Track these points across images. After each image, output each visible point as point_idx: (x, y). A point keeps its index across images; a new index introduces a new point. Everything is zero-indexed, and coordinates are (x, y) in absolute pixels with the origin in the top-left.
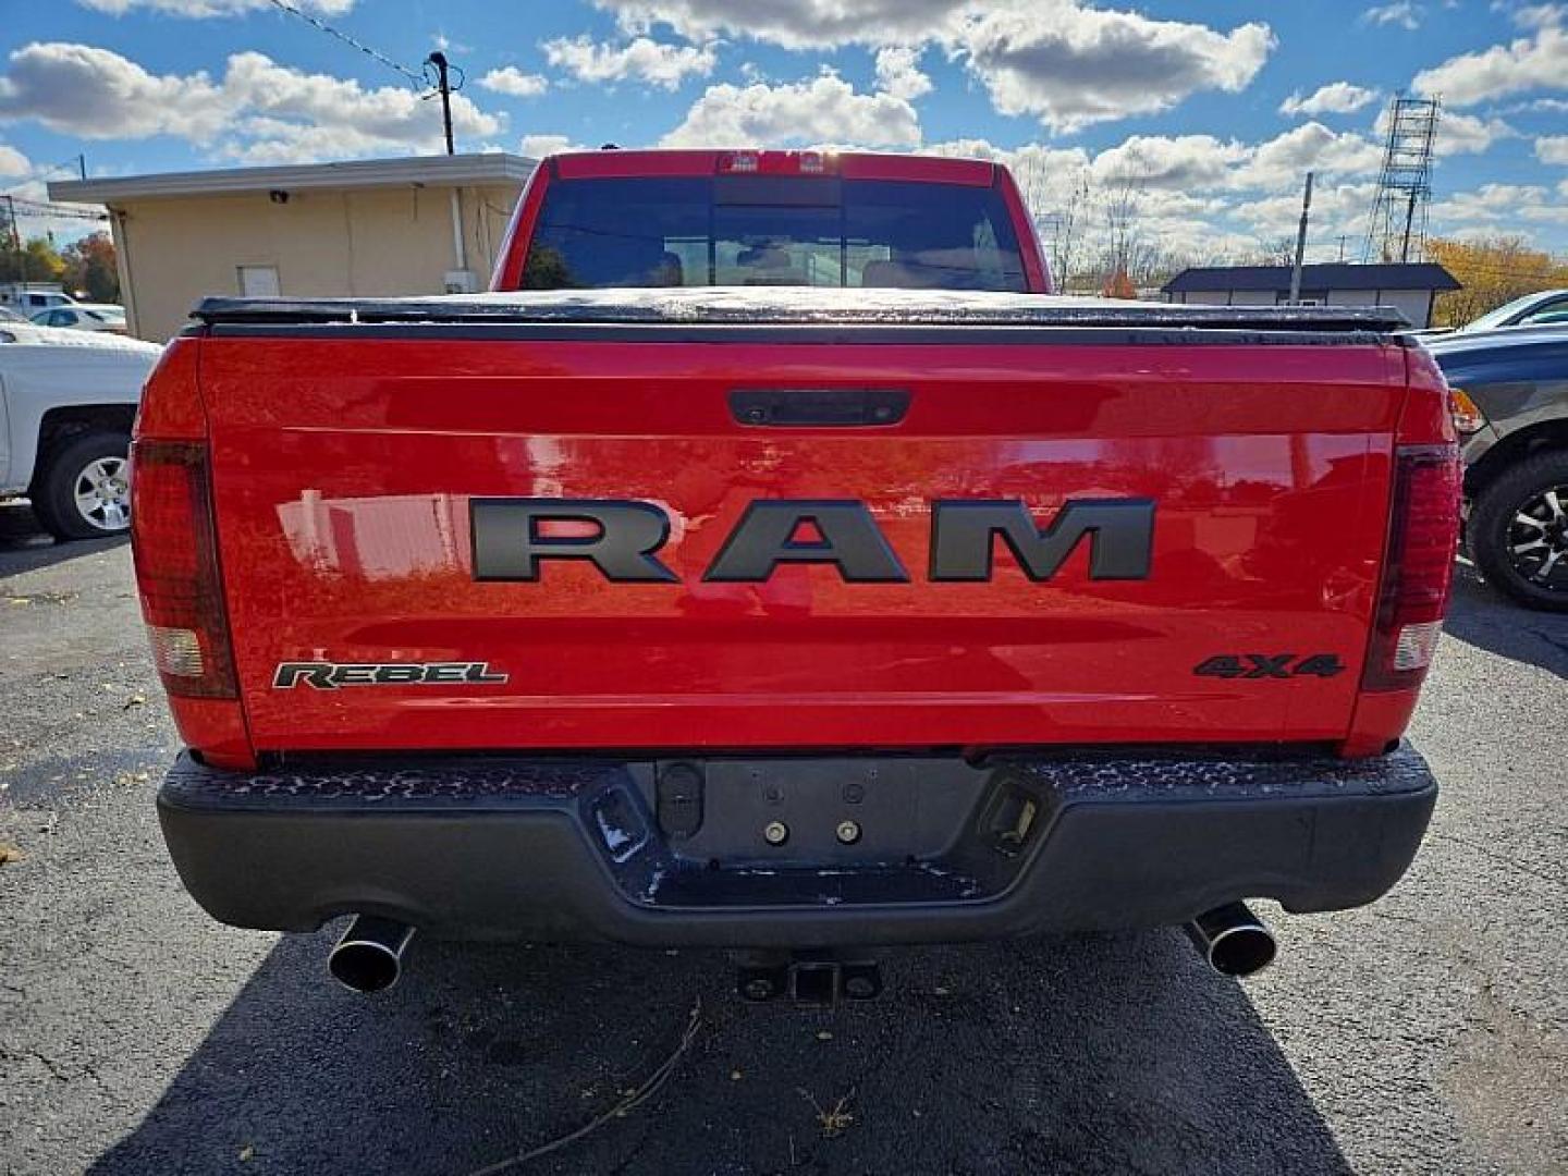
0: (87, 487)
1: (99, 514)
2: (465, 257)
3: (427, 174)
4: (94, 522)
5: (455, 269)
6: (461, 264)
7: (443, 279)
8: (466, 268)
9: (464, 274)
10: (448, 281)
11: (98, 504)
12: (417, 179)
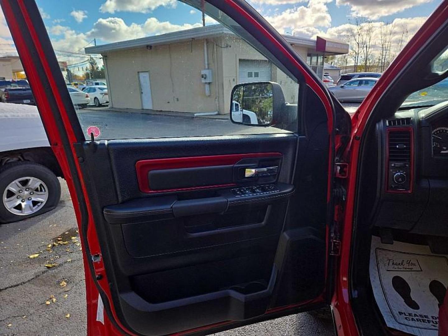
0: (10, 194)
1: (19, 207)
2: (208, 64)
3: (196, 34)
4: (16, 212)
5: (205, 69)
6: (207, 67)
7: (200, 73)
8: (208, 69)
9: (208, 71)
10: (202, 73)
11: (19, 202)
12: (192, 37)
